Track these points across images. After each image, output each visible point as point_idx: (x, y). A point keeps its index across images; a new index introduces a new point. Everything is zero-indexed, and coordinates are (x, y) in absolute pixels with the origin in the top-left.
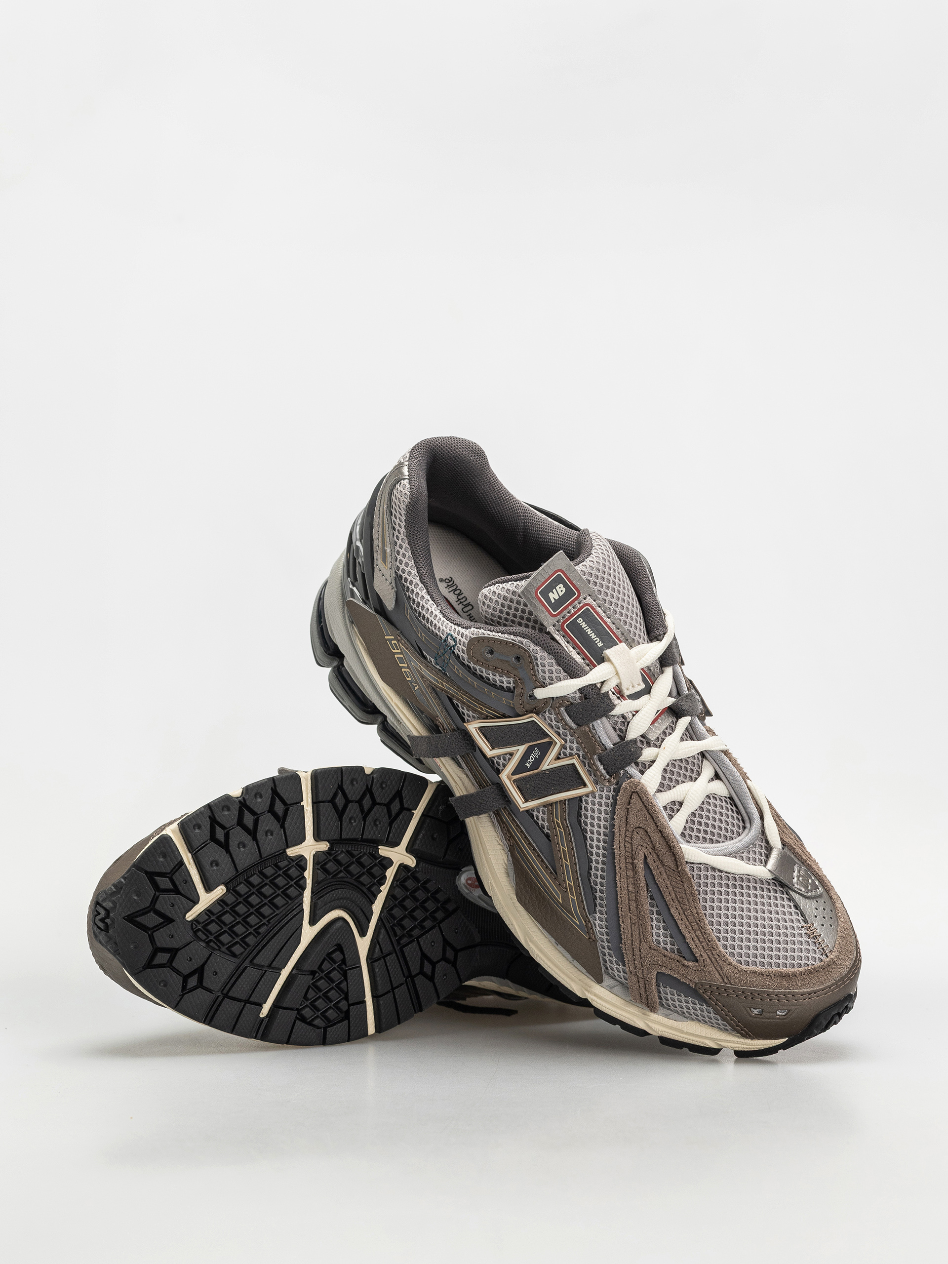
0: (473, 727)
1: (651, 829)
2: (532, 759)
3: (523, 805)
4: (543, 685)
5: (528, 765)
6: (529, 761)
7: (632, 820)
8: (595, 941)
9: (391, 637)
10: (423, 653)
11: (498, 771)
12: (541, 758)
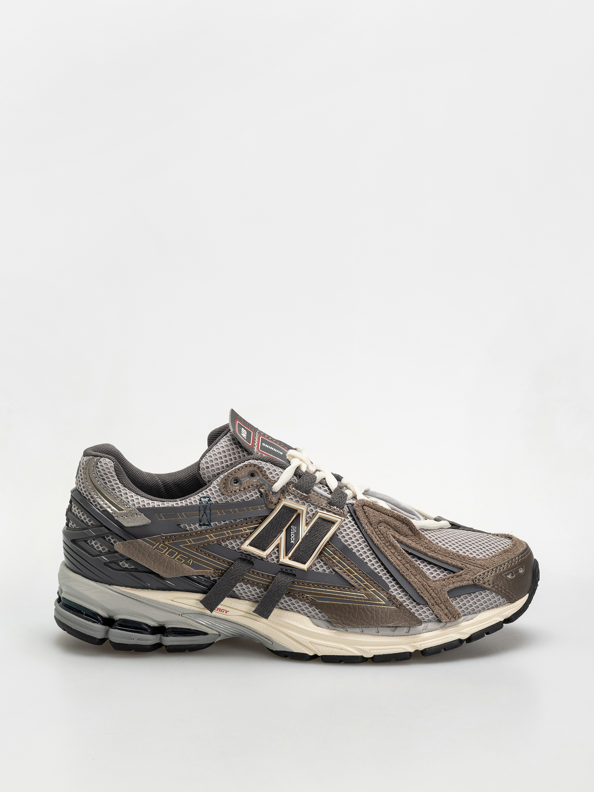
0: (246, 547)
1: (387, 518)
2: (293, 535)
3: (305, 567)
4: (275, 482)
5: (292, 542)
6: (292, 539)
7: (374, 520)
8: (401, 605)
9: (157, 545)
10: (188, 528)
11: (278, 560)
12: (298, 530)
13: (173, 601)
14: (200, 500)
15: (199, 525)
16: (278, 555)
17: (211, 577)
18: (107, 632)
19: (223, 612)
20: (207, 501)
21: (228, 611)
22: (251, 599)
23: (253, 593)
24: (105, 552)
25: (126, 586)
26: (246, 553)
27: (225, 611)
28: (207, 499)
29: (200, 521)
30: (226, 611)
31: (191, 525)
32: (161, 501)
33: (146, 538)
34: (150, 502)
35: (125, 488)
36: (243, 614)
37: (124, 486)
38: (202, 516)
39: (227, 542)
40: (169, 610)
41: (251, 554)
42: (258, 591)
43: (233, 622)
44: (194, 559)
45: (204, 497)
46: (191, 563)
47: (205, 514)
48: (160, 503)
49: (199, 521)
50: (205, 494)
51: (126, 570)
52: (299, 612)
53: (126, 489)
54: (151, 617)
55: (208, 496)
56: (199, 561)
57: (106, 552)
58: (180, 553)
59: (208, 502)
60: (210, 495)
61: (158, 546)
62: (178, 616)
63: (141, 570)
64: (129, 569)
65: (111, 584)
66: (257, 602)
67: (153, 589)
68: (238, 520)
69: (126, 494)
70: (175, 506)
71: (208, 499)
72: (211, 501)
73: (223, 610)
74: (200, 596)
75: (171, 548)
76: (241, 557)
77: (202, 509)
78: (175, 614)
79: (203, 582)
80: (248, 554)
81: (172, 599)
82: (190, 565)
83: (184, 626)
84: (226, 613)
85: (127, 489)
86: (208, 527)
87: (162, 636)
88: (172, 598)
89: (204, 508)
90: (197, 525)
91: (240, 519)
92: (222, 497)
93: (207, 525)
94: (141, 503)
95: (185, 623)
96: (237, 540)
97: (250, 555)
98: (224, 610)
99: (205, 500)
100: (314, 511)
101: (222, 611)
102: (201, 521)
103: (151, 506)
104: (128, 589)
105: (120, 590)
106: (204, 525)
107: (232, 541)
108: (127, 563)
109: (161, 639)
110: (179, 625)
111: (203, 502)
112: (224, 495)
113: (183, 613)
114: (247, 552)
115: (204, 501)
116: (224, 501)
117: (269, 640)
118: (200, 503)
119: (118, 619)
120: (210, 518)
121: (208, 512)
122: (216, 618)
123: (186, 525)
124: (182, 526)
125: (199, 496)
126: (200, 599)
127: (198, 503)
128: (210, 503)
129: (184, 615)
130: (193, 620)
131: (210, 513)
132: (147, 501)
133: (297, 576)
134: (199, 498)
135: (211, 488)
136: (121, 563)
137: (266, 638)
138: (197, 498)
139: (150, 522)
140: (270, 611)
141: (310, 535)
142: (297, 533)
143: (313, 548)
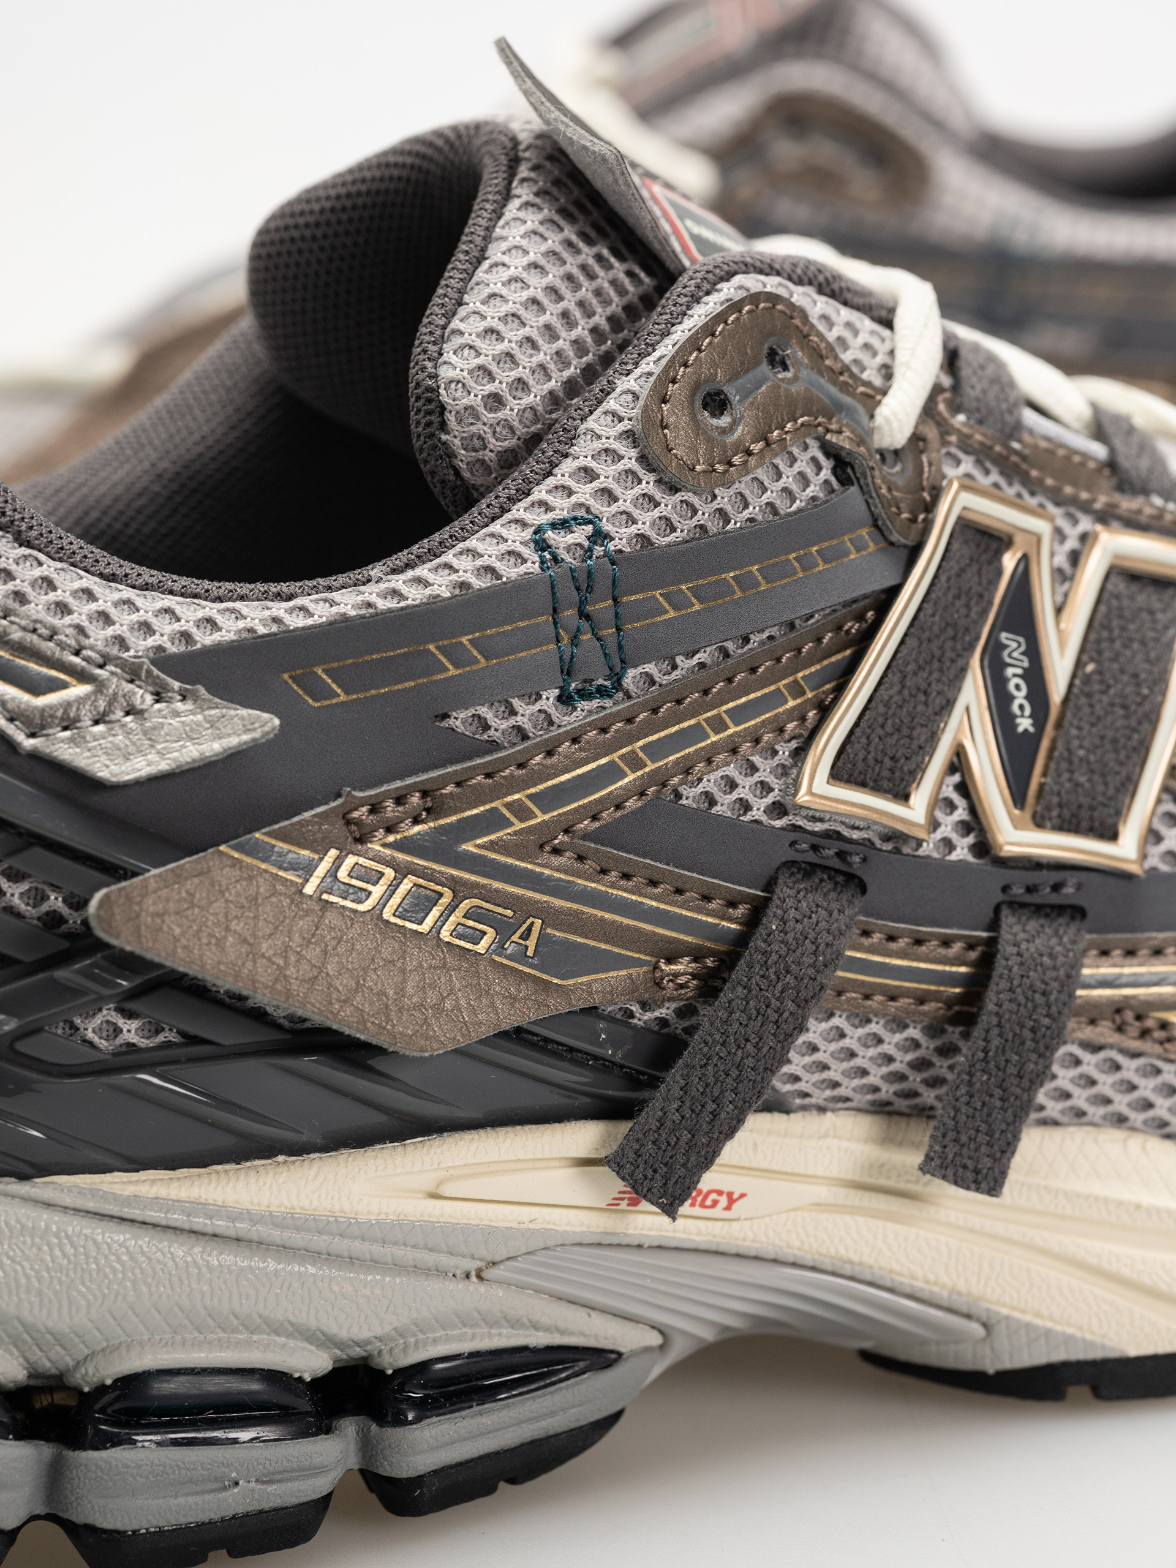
0: (816, 790)
2: (1019, 688)
3: (1125, 854)
5: (1024, 721)
6: (1019, 706)
9: (324, 864)
10: (500, 725)
11: (983, 848)
12: (1034, 652)
13: (438, 1195)
14: (541, 545)
15: (559, 698)
16: (973, 810)
17: (635, 1008)
19: (715, 1203)
20: (586, 544)
21: (743, 1196)
22: (847, 1099)
23: (865, 1057)
25: (135, 1164)
26: (818, 827)
27: (723, 1201)
28: (580, 535)
29: (568, 672)
30: (730, 1195)
31: (516, 703)
32: (279, 596)
33: (257, 835)
34: (211, 609)
35: (28, 551)
36: (823, 1192)
37: (16, 540)
38: (575, 641)
39: (711, 782)
40: (410, 1255)
41: (846, 832)
42: (892, 1042)
44: (551, 917)
45: (563, 525)
46: (532, 943)
47: (585, 625)
48: (279, 609)
49: (562, 672)
50: (562, 507)
51: (130, 1059)
52: (1120, 1120)
53: (35, 553)
54: (313, 1324)
55: (582, 513)
56: (575, 923)
58: (460, 890)
59: (590, 550)
60: (591, 502)
61: (333, 872)
62: (461, 1285)
63: (232, 1042)
64: (148, 1049)
65: (29, 1171)
67: (298, 1150)
68: (755, 639)
69: (49, 584)
70: (382, 604)
71: (589, 528)
72: (608, 537)
73: (713, 1196)
74: (589, 1137)
75: (410, 870)
76: (791, 855)
77: (568, 594)
78: (441, 1273)
79: (601, 1045)
80: (829, 835)
81: (431, 1187)
82: (530, 953)
83: (490, 1335)
84: (728, 1208)
85: (42, 557)
86: (608, 703)
87: (375, 1429)
88: (428, 1181)
89: (578, 589)
90: (549, 699)
91: (762, 631)
92: (669, 504)
93: (602, 692)
94: (166, 628)
95: (515, 1324)
96: (756, 759)
97: (838, 836)
98: (720, 1193)
99: (570, 539)
100: (1073, 533)
101: (708, 1202)
102: (568, 674)
103: (229, 630)
104: (153, 1181)
105: (105, 1196)
106: (585, 695)
107: (731, 770)
108: (130, 1015)
109: (366, 1446)
110: (461, 1338)
111: (568, 558)
112: (677, 490)
114: (821, 820)
115: (568, 549)
116: (685, 528)
117: (968, 1316)
118: (542, 562)
119: (109, 1382)
120: (620, 647)
121: (602, 607)
122: (696, 1250)
123: (484, 711)
124: (459, 720)
125: (524, 524)
126: (583, 1153)
127: (532, 566)
128: (606, 554)
129: (490, 1273)
130: (538, 1291)
131: (611, 614)
132: (190, 612)
133: (1091, 914)
134: (528, 534)
135: (582, 462)
136: (91, 1028)
137: (950, 1310)
138: (517, 538)
139: (267, 723)
140: (1009, 1147)
141: (1099, 672)
142: (1035, 677)
143: (1134, 742)
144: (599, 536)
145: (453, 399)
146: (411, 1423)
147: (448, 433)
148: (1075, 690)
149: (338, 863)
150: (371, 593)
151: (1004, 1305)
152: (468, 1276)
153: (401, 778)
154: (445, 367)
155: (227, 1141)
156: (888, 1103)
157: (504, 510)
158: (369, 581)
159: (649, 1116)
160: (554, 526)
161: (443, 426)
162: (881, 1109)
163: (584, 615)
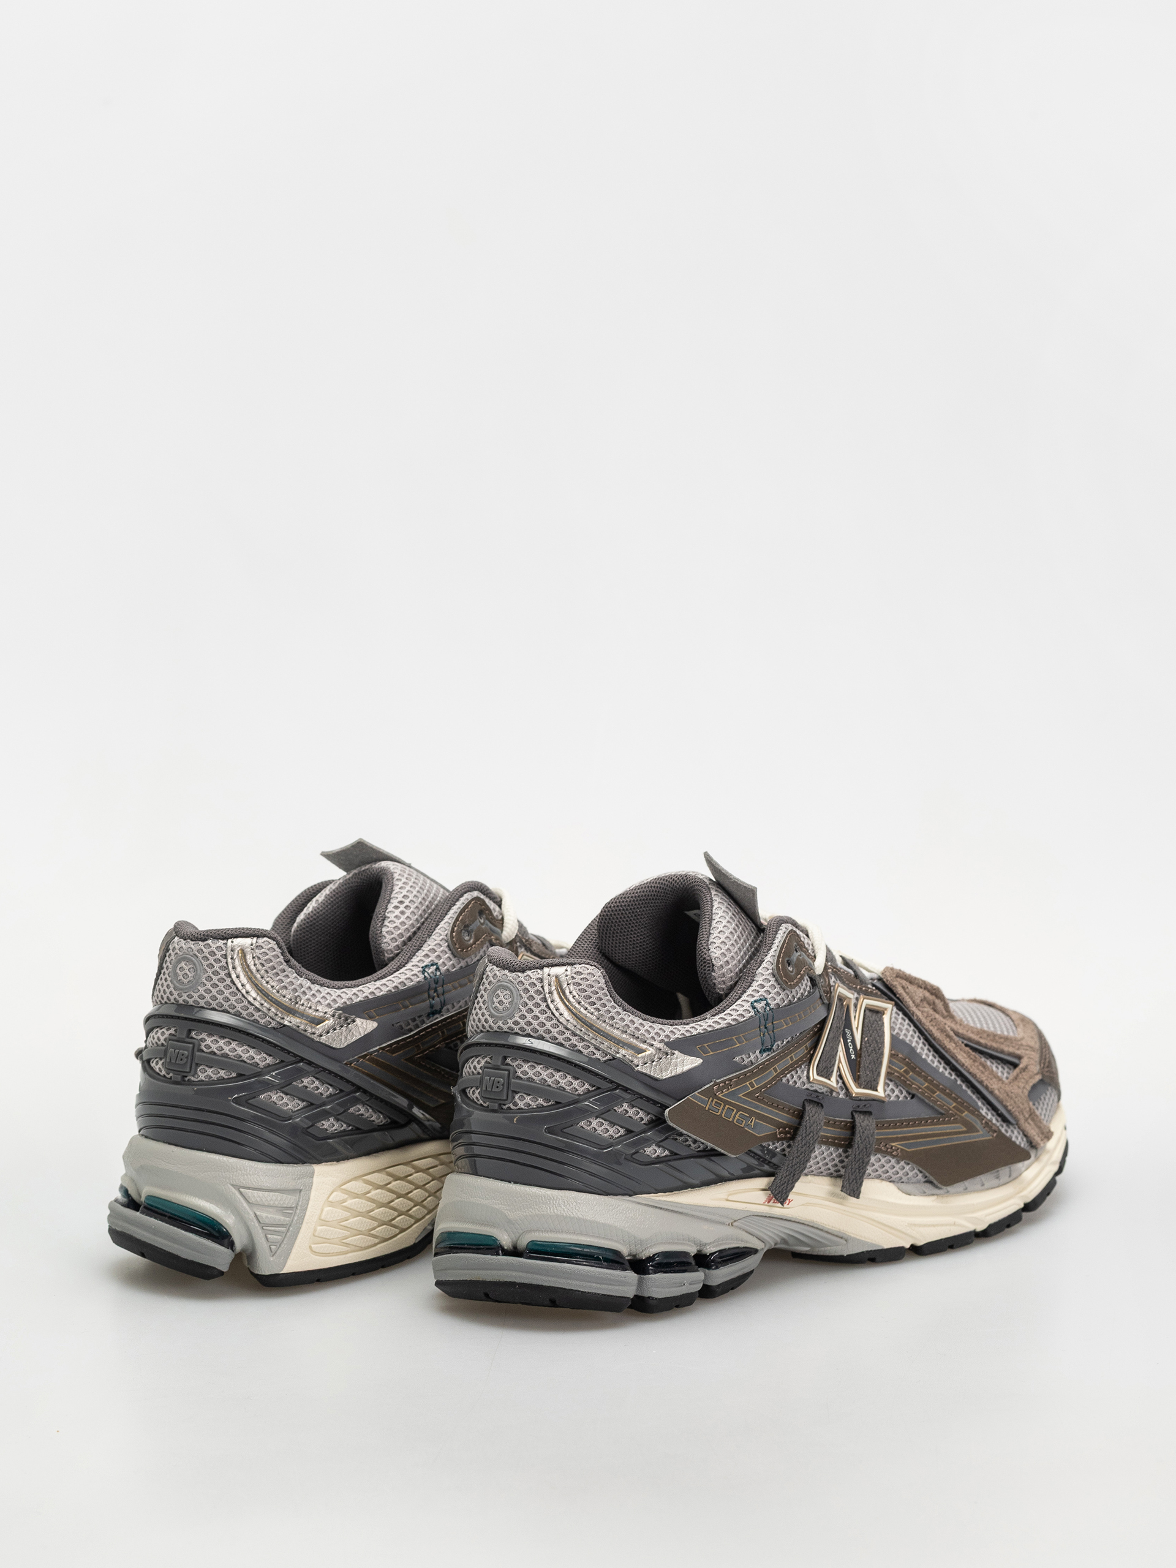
0: (815, 1077)
2: (850, 1046)
3: (881, 1095)
5: (853, 1057)
6: (851, 1051)
8: (998, 1130)
9: (710, 1101)
10: (747, 1060)
11: (848, 1093)
12: (852, 1035)
13: (727, 1200)
14: (754, 1008)
15: (761, 1052)
18: (640, 1283)
20: (765, 1006)
23: (828, 1159)
24: (618, 1137)
25: (657, 1191)
26: (815, 1088)
28: (762, 1004)
31: (750, 1054)
33: (695, 1093)
38: (763, 1035)
39: (788, 1076)
40: (718, 1218)
41: (821, 1090)
42: (834, 1154)
43: (793, 1220)
44: (757, 1116)
45: (758, 1001)
46: (753, 1123)
47: (766, 1031)
49: (760, 1044)
50: (757, 996)
51: (659, 1160)
55: (762, 997)
56: (763, 1118)
57: (621, 1136)
58: (739, 1109)
59: (765, 1008)
60: (764, 994)
61: (712, 1104)
62: (728, 1228)
64: (663, 1157)
65: (632, 1193)
66: (840, 1176)
72: (769, 1004)
74: (763, 1182)
75: (728, 1103)
76: (807, 1097)
77: (761, 1021)
78: (723, 1223)
80: (817, 1091)
81: (726, 1197)
82: (752, 1127)
86: (771, 1053)
87: (707, 1271)
89: (763, 1020)
90: (758, 1053)
92: (783, 994)
93: (770, 1050)
94: (663, 1034)
95: (737, 1239)
96: (798, 1069)
97: (819, 1091)
99: (760, 1005)
102: (762, 1045)
103: (678, 1034)
106: (766, 1050)
107: (793, 1073)
108: (659, 1147)
109: (705, 1276)
110: (726, 1244)
111: (760, 1011)
112: (785, 990)
113: (733, 1220)
114: (815, 1086)
115: (760, 1008)
116: (787, 1001)
117: (842, 1238)
118: (755, 1012)
119: (651, 1255)
120: (774, 1037)
121: (769, 1025)
122: (777, 1218)
123: (744, 1056)
124: (737, 1059)
125: (748, 1001)
126: (763, 1187)
127: (752, 1013)
128: (770, 1009)
129: (735, 1224)
130: (743, 1230)
131: (772, 1027)
132: (668, 1029)
133: (873, 1113)
134: (749, 1004)
135: (759, 982)
136: (649, 1151)
137: (837, 1236)
138: (747, 1006)
139: (698, 1061)
140: (861, 1184)
141: (868, 1040)
142: (853, 1041)
143: (879, 1062)
144: (767, 1004)
145: (717, 963)
146: (713, 1269)
147: (715, 972)
148: (863, 1046)
149: (712, 1101)
150: (710, 1022)
151: (852, 1233)
152: (729, 1225)
153: (726, 1076)
154: (712, 953)
155: (679, 1184)
156: (832, 1174)
157: (740, 997)
158: (706, 1018)
159: (779, 1176)
160: (755, 1001)
161: (713, 970)
162: (830, 1175)
163: (766, 1028)
